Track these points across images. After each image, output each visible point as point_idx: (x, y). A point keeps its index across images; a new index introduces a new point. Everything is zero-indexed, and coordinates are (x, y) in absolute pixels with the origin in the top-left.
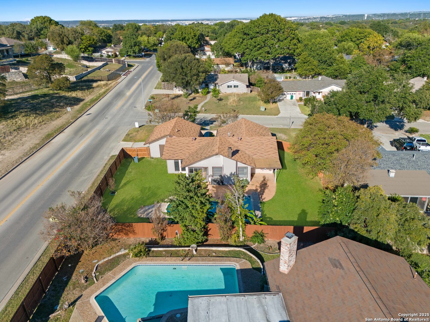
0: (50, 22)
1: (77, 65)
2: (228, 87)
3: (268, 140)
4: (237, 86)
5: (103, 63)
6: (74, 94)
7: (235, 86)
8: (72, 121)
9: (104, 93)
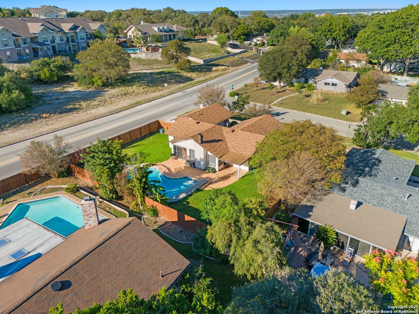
0: (227, 12)
1: (221, 50)
2: (326, 84)
3: (256, 138)
4: (336, 85)
5: (243, 50)
6: (189, 75)
7: (333, 84)
8: (166, 95)
9: (216, 76)
